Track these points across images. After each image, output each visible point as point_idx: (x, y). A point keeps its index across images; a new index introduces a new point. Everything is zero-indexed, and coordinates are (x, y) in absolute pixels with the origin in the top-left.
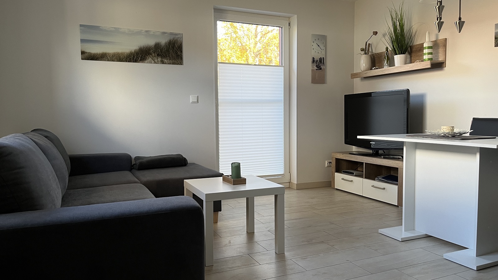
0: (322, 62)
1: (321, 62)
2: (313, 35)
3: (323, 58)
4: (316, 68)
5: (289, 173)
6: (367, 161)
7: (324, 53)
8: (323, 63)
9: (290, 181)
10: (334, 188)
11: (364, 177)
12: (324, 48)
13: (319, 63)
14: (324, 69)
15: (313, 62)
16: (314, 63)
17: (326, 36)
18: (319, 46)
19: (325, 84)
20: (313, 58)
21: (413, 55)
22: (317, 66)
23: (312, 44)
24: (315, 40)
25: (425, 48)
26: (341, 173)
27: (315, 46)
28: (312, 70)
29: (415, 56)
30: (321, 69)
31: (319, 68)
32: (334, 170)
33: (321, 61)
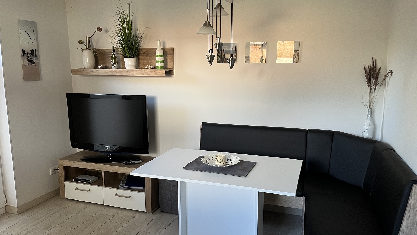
0: (35, 54)
1: (33, 55)
2: (21, 21)
3: (35, 50)
4: (28, 62)
5: (4, 194)
6: (107, 169)
7: (36, 44)
8: (36, 56)
9: (6, 205)
10: (65, 199)
11: (104, 185)
12: (35, 38)
13: (31, 56)
14: (38, 63)
15: (23, 55)
16: (25, 56)
17: (36, 22)
18: (29, 35)
19: (40, 81)
20: (23, 49)
21: (141, 57)
22: (28, 59)
23: (20, 32)
24: (24, 27)
25: (157, 56)
26: (72, 181)
27: (24, 35)
28: (23, 65)
29: (143, 59)
30: (34, 63)
31: (31, 62)
32: (63, 178)
33: (32, 53)
